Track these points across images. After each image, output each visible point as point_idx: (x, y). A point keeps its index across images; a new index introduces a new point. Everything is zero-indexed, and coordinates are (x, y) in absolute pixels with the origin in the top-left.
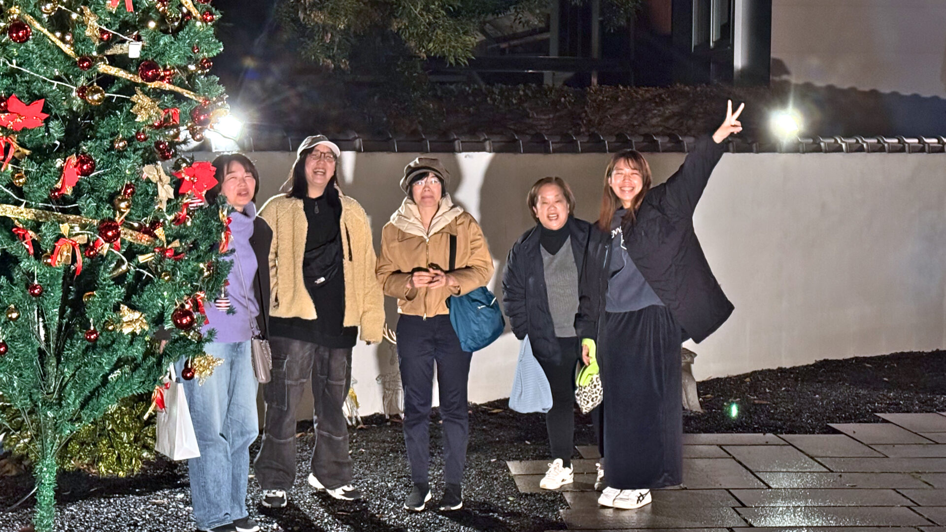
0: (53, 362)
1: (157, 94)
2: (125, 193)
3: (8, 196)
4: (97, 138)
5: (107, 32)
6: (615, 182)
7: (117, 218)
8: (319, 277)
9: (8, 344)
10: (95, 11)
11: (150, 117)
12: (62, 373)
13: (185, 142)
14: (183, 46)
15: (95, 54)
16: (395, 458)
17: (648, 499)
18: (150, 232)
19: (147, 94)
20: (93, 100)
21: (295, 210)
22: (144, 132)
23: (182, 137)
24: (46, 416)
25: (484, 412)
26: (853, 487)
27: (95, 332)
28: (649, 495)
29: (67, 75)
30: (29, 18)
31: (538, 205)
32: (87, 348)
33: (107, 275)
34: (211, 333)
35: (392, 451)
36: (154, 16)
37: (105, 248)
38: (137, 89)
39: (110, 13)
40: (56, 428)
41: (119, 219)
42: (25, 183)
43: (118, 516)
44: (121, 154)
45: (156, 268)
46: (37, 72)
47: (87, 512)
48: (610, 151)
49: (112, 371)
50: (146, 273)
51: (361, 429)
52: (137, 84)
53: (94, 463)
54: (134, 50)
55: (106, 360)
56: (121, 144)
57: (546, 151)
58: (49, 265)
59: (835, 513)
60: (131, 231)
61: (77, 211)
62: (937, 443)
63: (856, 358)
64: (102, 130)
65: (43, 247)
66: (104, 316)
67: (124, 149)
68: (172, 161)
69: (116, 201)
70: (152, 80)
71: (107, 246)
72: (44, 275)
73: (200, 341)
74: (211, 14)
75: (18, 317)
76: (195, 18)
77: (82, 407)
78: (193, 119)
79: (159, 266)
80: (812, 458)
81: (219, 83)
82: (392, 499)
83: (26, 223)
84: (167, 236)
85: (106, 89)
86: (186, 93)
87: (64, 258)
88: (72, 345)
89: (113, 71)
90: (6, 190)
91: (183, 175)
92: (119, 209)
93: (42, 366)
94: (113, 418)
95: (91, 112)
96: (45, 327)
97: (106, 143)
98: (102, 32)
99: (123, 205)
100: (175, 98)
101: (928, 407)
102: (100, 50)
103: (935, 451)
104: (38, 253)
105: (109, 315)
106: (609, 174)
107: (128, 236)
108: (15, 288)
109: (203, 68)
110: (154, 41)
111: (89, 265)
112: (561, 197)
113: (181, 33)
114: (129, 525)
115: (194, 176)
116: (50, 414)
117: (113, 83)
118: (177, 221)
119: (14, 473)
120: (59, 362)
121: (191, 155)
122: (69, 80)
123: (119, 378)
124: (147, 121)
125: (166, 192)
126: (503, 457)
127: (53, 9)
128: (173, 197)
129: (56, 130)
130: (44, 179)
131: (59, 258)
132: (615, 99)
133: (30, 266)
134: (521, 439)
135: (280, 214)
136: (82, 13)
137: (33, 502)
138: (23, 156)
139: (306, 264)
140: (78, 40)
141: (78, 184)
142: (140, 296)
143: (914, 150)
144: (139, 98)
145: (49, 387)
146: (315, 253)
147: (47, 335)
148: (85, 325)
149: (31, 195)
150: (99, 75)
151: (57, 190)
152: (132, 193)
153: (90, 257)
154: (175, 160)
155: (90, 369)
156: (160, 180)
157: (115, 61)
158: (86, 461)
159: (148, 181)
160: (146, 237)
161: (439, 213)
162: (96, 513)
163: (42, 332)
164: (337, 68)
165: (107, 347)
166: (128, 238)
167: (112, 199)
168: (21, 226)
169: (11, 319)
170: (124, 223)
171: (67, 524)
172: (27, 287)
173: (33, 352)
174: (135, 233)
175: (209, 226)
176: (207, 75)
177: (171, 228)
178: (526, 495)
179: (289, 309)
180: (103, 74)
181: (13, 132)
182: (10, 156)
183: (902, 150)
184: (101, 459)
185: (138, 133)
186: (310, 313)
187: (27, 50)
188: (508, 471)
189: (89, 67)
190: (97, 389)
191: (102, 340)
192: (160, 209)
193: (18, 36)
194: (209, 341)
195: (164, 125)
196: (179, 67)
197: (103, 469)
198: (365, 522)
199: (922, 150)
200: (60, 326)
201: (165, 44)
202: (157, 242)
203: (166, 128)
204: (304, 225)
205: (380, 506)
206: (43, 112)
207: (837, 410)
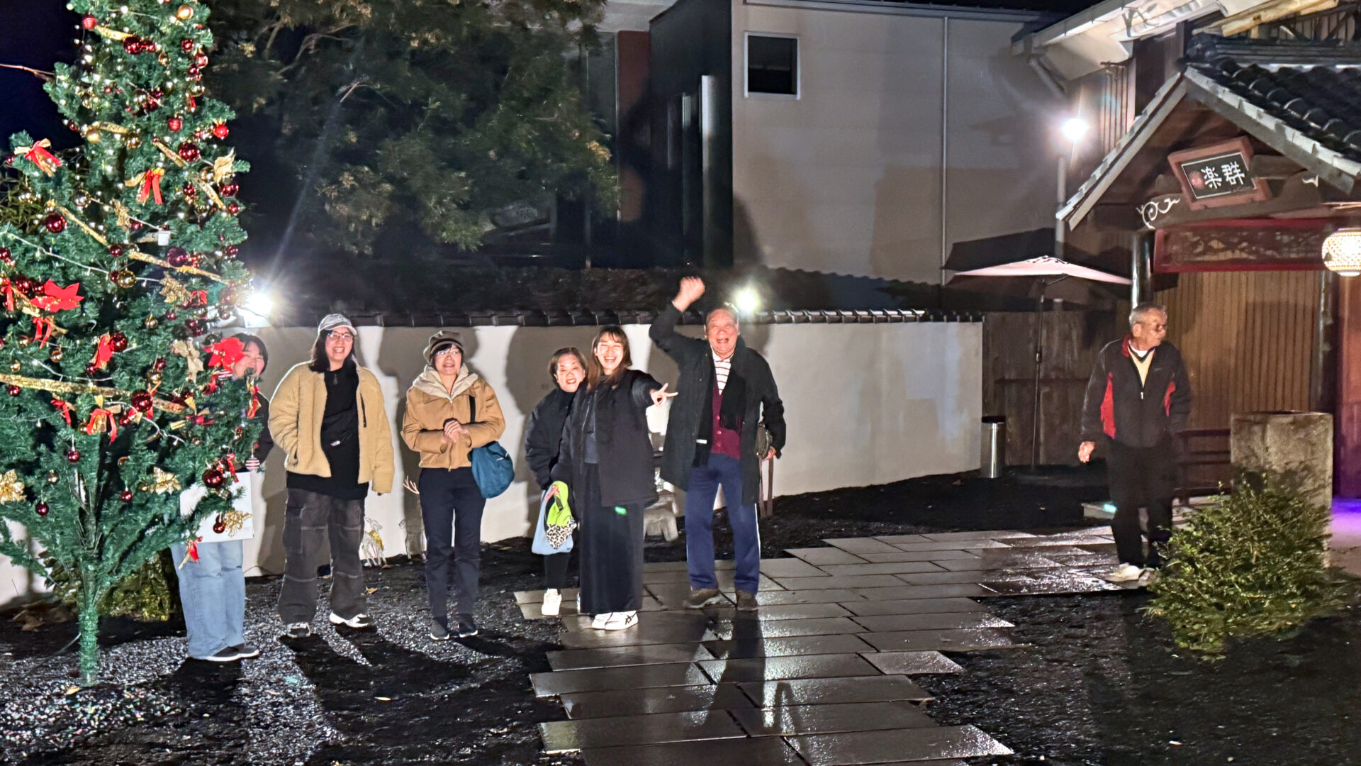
0: (93, 520)
1: (185, 278)
2: (157, 367)
3: (46, 371)
4: (129, 318)
5: (137, 223)
6: (600, 352)
7: (148, 390)
8: (335, 441)
9: (50, 505)
10: (126, 204)
11: (178, 298)
12: (101, 530)
13: (214, 320)
14: (210, 234)
15: (126, 242)
16: (416, 593)
17: (635, 620)
18: (181, 401)
19: (175, 277)
20: (124, 284)
21: (316, 380)
22: (173, 311)
23: (210, 316)
24: (87, 569)
25: (496, 549)
26: (804, 603)
27: (129, 492)
28: (636, 617)
29: (102, 262)
30: (64, 210)
31: (558, 372)
32: (124, 508)
33: (140, 441)
34: (240, 491)
35: (413, 587)
36: (183, 208)
37: (137, 417)
38: (166, 273)
39: (140, 206)
40: (97, 580)
41: (150, 391)
42: (62, 360)
43: (160, 656)
44: (152, 332)
45: (187, 434)
46: (72, 258)
47: (131, 653)
48: (600, 324)
49: (149, 527)
50: (177, 438)
51: (386, 568)
52: (166, 269)
53: (138, 609)
54: (163, 238)
55: (142, 519)
56: (152, 323)
57: (545, 324)
58: (85, 433)
59: (790, 625)
60: (162, 401)
61: (111, 384)
62: (871, 563)
63: (807, 494)
64: (134, 311)
65: (79, 417)
66: (137, 478)
67: (155, 327)
68: (203, 337)
69: (148, 374)
70: (180, 264)
71: (140, 414)
72: (81, 442)
73: (230, 497)
74: (236, 206)
75: (58, 481)
76: (221, 210)
77: (122, 559)
78: (220, 299)
79: (190, 433)
80: (771, 579)
81: (244, 267)
82: (412, 630)
83: (63, 395)
84: (197, 405)
85: (137, 273)
86: (213, 277)
87: (99, 427)
88: (109, 505)
89: (144, 257)
90: (44, 366)
91: (212, 350)
92: (151, 382)
93: (83, 524)
94: (155, 568)
95: (124, 294)
96: (86, 489)
97: (138, 322)
98: (132, 222)
99: (154, 378)
100: (202, 281)
101: (865, 533)
102: (133, 238)
103: (870, 569)
104: (75, 423)
105: (143, 477)
106: (596, 345)
107: (161, 405)
108: (54, 455)
109: (229, 254)
110: (181, 230)
111: (124, 432)
112: (578, 365)
113: (207, 224)
114: (170, 664)
115: (223, 350)
116: (91, 568)
117: (143, 268)
118: (207, 390)
119: (64, 620)
120: (98, 520)
121: (219, 331)
122: (104, 265)
123: (155, 533)
124: (175, 302)
125: (195, 365)
126: (511, 589)
127: (86, 202)
128: (202, 369)
129: (91, 312)
130: (79, 355)
131: (94, 426)
132: (605, 279)
133: (67, 434)
134: (528, 572)
135: (303, 383)
136: (114, 206)
137: (76, 647)
138: (60, 334)
139: (324, 428)
140: (112, 229)
141: (112, 359)
142: (172, 459)
143: (848, 321)
144: (168, 281)
145: (89, 543)
146: (333, 419)
147: (87, 497)
148: (121, 485)
149: (68, 370)
150: (130, 261)
151: (92, 365)
152: (164, 367)
153: (124, 425)
154: (206, 335)
155: (127, 526)
156: (190, 354)
157: (145, 248)
158: (130, 607)
159: (179, 356)
160: (177, 406)
161: (459, 378)
162: (139, 654)
163: (83, 494)
164: (361, 254)
165: (142, 507)
166: (161, 408)
167: (144, 372)
168: (58, 398)
169: (51, 483)
170: (155, 394)
171: (111, 665)
172: (65, 453)
173: (73, 511)
174: (166, 403)
175: (237, 394)
176: (233, 260)
177: (201, 398)
178: (531, 621)
179: (307, 467)
180: (134, 260)
181: (50, 314)
182: (47, 335)
183: (839, 321)
184: (144, 605)
185: (168, 312)
186: (325, 471)
187: (63, 239)
188: (515, 600)
189: (120, 254)
190: (134, 543)
191: (137, 501)
192: (190, 381)
193: (53, 227)
194: (237, 497)
195: (192, 306)
196: (206, 253)
197: (146, 614)
198: (387, 651)
199: (855, 321)
200: (98, 487)
201: (192, 233)
202: (188, 410)
203: (195, 308)
204: (323, 394)
205: (402, 637)
206: (78, 294)
207: (792, 538)
